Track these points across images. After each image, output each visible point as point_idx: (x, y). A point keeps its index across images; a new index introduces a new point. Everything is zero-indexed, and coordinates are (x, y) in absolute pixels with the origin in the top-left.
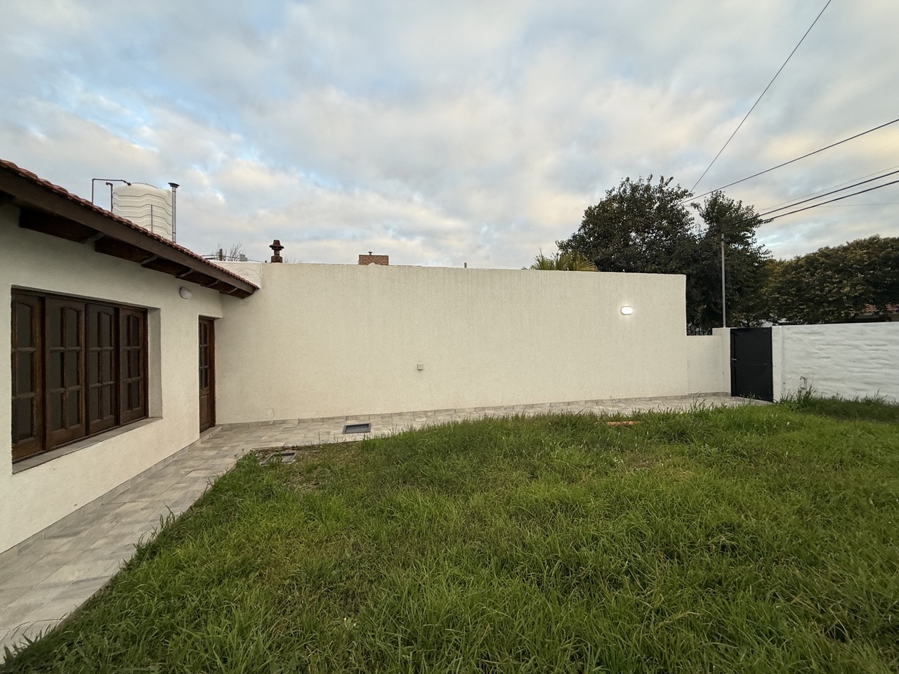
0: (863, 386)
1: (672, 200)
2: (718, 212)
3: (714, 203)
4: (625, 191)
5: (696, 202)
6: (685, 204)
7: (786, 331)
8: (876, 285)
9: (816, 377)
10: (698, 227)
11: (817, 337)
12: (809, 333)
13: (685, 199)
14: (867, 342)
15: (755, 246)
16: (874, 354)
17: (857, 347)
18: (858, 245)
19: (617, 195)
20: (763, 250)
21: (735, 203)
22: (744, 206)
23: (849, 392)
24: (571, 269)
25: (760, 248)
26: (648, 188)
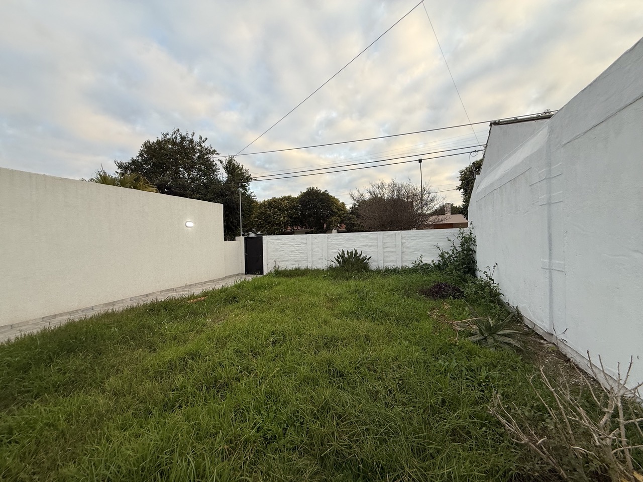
0: (294, 263)
1: (207, 154)
2: (231, 168)
3: (230, 162)
4: (176, 138)
5: (221, 159)
6: (214, 158)
7: (268, 238)
8: (291, 217)
9: (279, 260)
10: (222, 175)
11: (280, 241)
12: (277, 239)
13: (215, 155)
14: (295, 243)
15: (249, 192)
16: (298, 248)
17: (292, 245)
18: (285, 198)
19: (170, 139)
20: (253, 194)
21: (240, 166)
22: (244, 168)
23: (290, 266)
24: (135, 188)
25: (252, 193)
26: (191, 141)
